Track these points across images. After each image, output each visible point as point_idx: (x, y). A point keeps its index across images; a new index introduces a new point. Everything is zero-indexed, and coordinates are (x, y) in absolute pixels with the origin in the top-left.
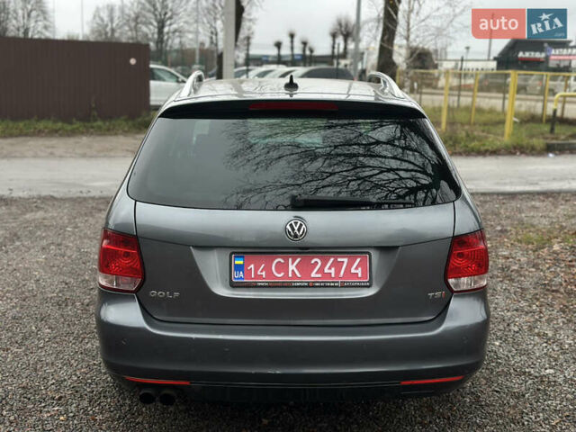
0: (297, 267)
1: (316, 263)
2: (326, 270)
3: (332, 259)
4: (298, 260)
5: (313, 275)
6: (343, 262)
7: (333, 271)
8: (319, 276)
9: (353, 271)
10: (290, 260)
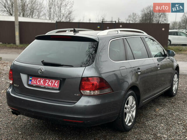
0: (43, 81)
1: (47, 81)
2: (49, 84)
3: (51, 81)
4: (43, 80)
5: (46, 84)
6: (53, 82)
7: (51, 84)
8: (47, 85)
9: (55, 85)
10: (42, 79)
